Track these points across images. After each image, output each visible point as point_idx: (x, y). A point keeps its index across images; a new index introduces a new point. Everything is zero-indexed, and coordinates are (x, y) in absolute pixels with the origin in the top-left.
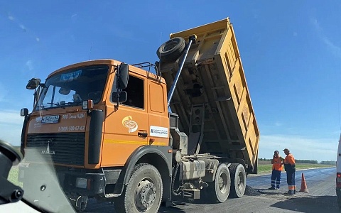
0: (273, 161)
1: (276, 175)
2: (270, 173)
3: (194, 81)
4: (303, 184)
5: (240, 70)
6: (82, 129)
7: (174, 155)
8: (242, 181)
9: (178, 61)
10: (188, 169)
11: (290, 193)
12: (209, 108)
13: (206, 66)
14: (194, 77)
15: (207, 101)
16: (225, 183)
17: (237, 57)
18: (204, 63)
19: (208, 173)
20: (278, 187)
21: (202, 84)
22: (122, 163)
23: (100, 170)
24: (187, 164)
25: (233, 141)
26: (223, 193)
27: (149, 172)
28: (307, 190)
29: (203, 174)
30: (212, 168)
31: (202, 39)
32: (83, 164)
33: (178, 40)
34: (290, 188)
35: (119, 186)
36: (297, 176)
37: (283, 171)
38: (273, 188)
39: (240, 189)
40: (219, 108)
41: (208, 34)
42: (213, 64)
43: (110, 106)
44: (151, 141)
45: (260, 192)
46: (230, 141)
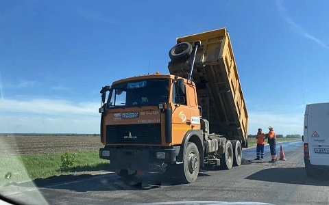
0: (257, 137)
1: (260, 147)
2: (255, 146)
3: (200, 77)
4: (281, 154)
5: (235, 68)
6: (158, 121)
7: (204, 135)
8: (239, 154)
9: (188, 62)
10: (210, 145)
11: (273, 161)
12: (212, 98)
13: (212, 67)
14: (201, 74)
15: (210, 92)
16: (230, 155)
17: (232, 58)
18: (210, 64)
19: (221, 148)
20: (262, 157)
21: (207, 80)
22: (180, 142)
23: (171, 147)
24: (209, 141)
25: (231, 123)
26: (229, 162)
27: (193, 148)
28: (285, 159)
29: (217, 149)
30: (222, 143)
31: (205, 44)
32: (161, 143)
33: (187, 45)
34: (273, 157)
35: (180, 157)
36: (277, 147)
37: (266, 144)
38: (258, 158)
39: (239, 159)
40: (220, 98)
41: (209, 40)
42: (217, 65)
43: (173, 105)
44: (193, 127)
45: (250, 162)
46: (228, 123)
